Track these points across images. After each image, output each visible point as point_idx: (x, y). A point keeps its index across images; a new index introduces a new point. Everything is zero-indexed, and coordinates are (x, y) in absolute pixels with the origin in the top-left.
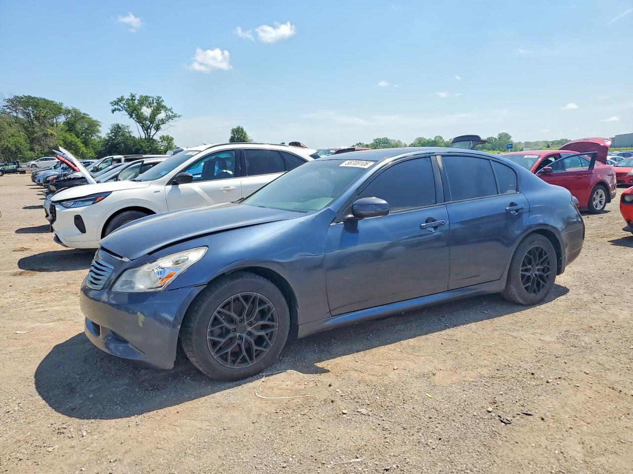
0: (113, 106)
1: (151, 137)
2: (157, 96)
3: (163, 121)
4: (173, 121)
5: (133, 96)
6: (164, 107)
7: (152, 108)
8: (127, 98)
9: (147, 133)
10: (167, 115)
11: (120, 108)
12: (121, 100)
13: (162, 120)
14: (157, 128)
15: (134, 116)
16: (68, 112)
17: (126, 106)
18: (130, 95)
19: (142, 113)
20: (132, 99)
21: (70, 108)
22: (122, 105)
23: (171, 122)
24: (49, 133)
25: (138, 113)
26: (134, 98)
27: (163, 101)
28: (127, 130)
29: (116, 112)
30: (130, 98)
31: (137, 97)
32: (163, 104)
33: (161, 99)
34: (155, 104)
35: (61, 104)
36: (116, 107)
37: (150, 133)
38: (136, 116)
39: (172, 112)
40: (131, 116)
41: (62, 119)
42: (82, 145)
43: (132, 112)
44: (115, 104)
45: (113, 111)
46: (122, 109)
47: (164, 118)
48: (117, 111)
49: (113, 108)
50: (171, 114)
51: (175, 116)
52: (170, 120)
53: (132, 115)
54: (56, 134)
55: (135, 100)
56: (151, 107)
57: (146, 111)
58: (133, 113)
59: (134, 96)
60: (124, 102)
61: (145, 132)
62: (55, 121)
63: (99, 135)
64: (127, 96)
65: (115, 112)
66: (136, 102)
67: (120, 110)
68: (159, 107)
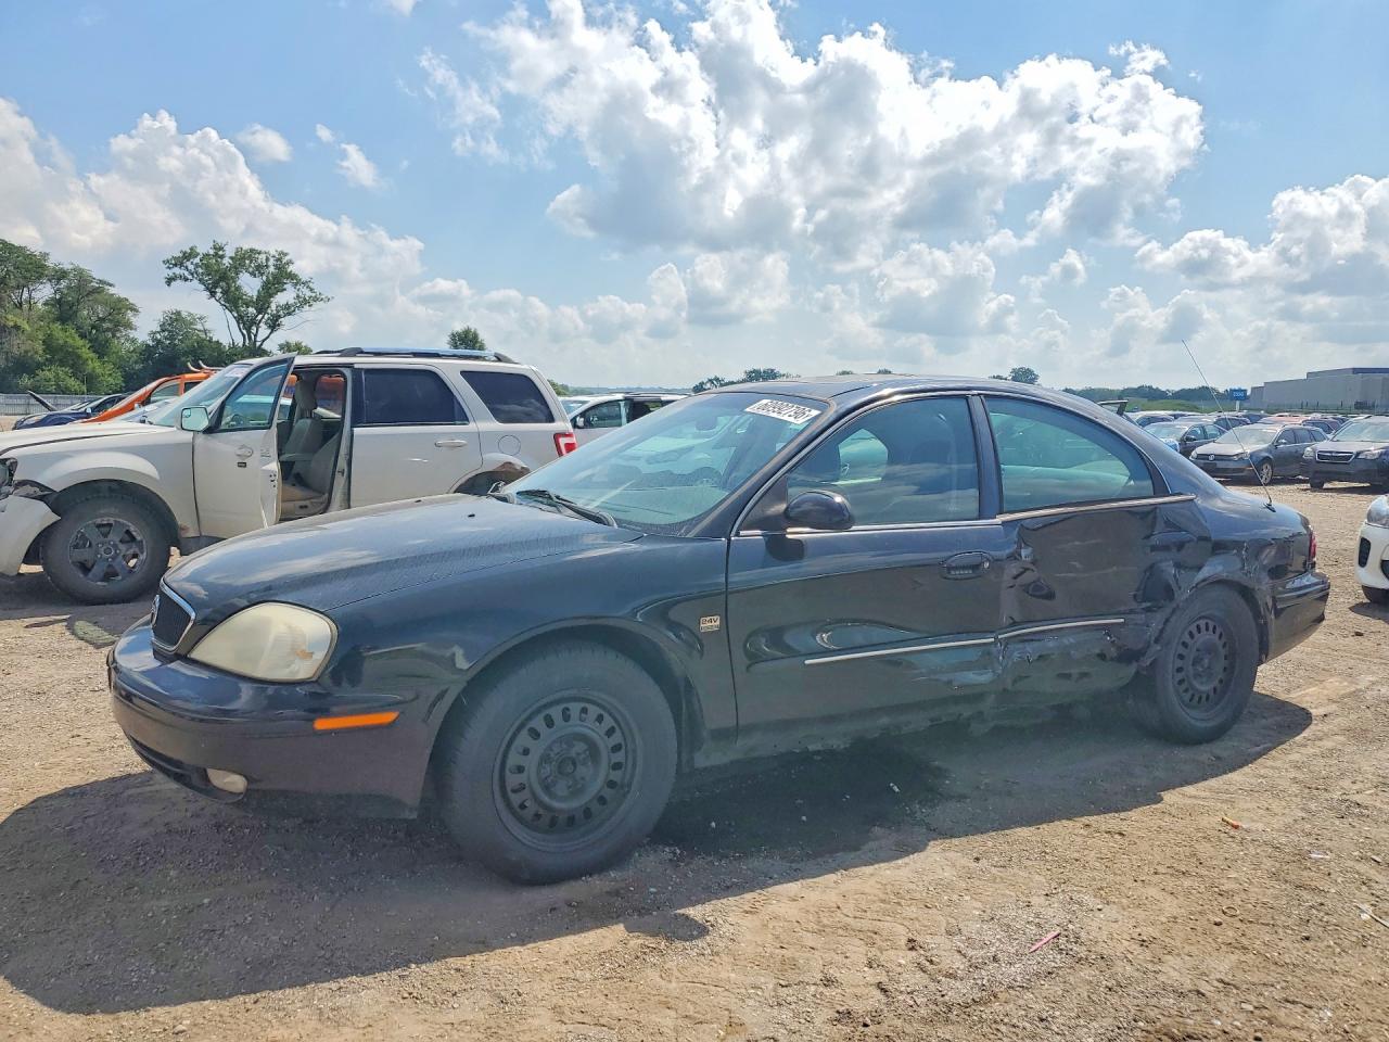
0: (169, 268)
1: (258, 344)
2: (279, 250)
3: (288, 310)
4: (313, 309)
5: (218, 248)
6: (292, 276)
7: (264, 278)
8: (205, 252)
9: (249, 333)
10: (298, 296)
11: (186, 273)
12: (189, 255)
13: (287, 306)
14: (274, 325)
15: (219, 295)
16: (61, 275)
17: (200, 271)
18: (212, 244)
19: (238, 288)
20: (216, 254)
21: (67, 267)
22: (191, 267)
23: (307, 313)
24: (12, 324)
25: (229, 286)
26: (221, 253)
27: (290, 262)
28: (199, 327)
29: (177, 284)
30: (212, 252)
31: (229, 252)
32: (291, 268)
33: (287, 258)
34: (272, 269)
35: (45, 255)
36: (177, 270)
37: (255, 336)
38: (225, 293)
39: (311, 290)
40: (213, 294)
41: (44, 292)
42: (92, 355)
43: (216, 285)
44: (175, 265)
45: (169, 281)
46: (190, 277)
47: (291, 301)
48: (178, 281)
49: (170, 273)
50: (308, 294)
51: (316, 299)
52: (306, 307)
53: (215, 293)
54: (27, 327)
55: (222, 257)
56: (262, 274)
57: (250, 285)
58: (216, 287)
59: (221, 249)
60: (197, 260)
61: (245, 332)
62: (25, 295)
63: (132, 334)
64: (204, 248)
65: (173, 283)
66: (227, 261)
67: (186, 279)
68: (281, 275)
